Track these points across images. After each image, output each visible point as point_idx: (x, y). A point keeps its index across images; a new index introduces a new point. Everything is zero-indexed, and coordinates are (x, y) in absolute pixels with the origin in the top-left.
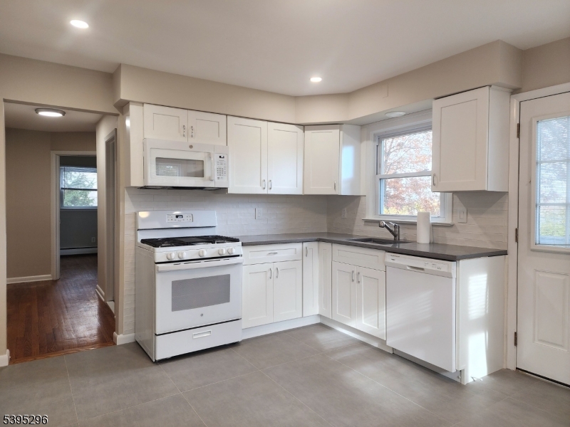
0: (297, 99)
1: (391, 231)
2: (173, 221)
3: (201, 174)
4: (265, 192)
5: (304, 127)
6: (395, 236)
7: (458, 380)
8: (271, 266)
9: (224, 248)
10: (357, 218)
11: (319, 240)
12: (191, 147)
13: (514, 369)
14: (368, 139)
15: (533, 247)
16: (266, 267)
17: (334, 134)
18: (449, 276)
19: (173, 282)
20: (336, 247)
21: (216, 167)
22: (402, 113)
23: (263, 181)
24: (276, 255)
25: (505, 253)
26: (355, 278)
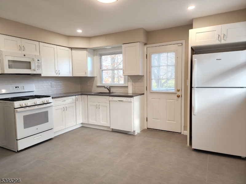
0: (69, 37)
1: (108, 89)
2: (14, 89)
3: (30, 68)
4: (57, 75)
5: (72, 49)
6: (109, 91)
7: (134, 134)
8: (64, 106)
9: (45, 100)
10: (94, 85)
11: (82, 94)
12: (25, 55)
13: (146, 128)
14: (97, 55)
15: (151, 92)
16: (62, 107)
17: (84, 52)
18: (131, 102)
19: (24, 116)
20: (89, 96)
21: (36, 64)
22: (110, 47)
23: (56, 71)
24: (65, 102)
25: (143, 94)
26: (97, 107)
